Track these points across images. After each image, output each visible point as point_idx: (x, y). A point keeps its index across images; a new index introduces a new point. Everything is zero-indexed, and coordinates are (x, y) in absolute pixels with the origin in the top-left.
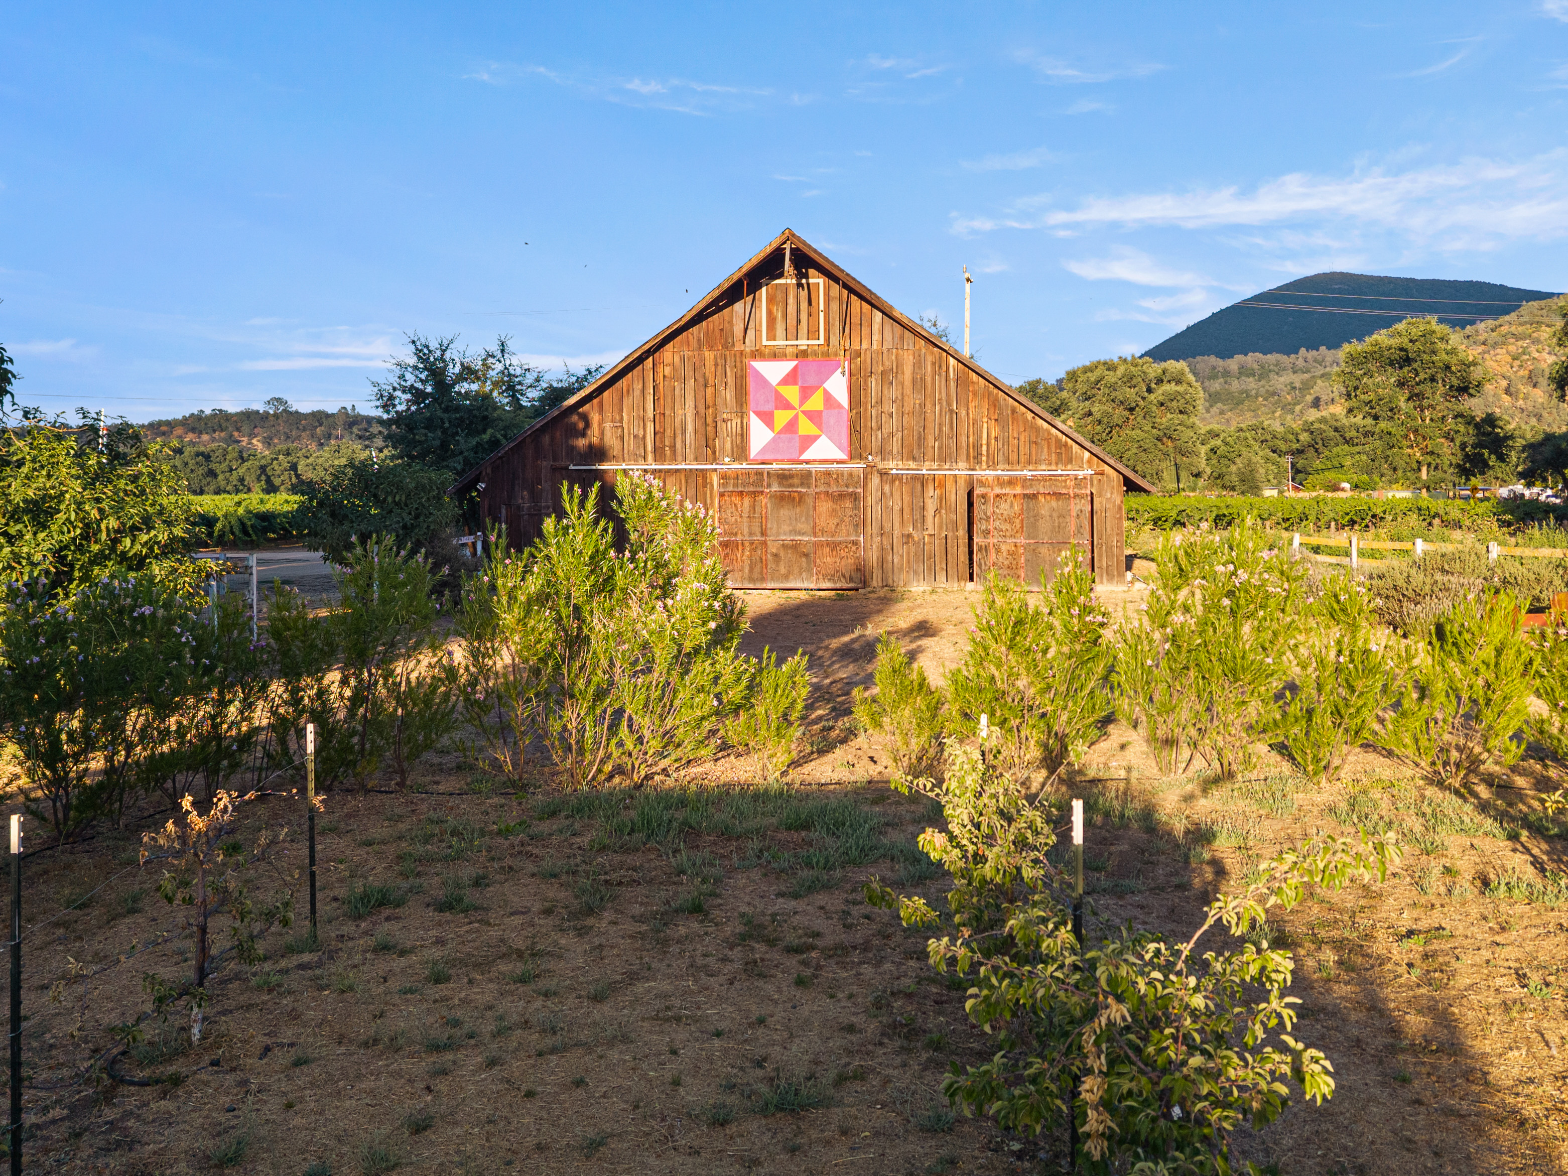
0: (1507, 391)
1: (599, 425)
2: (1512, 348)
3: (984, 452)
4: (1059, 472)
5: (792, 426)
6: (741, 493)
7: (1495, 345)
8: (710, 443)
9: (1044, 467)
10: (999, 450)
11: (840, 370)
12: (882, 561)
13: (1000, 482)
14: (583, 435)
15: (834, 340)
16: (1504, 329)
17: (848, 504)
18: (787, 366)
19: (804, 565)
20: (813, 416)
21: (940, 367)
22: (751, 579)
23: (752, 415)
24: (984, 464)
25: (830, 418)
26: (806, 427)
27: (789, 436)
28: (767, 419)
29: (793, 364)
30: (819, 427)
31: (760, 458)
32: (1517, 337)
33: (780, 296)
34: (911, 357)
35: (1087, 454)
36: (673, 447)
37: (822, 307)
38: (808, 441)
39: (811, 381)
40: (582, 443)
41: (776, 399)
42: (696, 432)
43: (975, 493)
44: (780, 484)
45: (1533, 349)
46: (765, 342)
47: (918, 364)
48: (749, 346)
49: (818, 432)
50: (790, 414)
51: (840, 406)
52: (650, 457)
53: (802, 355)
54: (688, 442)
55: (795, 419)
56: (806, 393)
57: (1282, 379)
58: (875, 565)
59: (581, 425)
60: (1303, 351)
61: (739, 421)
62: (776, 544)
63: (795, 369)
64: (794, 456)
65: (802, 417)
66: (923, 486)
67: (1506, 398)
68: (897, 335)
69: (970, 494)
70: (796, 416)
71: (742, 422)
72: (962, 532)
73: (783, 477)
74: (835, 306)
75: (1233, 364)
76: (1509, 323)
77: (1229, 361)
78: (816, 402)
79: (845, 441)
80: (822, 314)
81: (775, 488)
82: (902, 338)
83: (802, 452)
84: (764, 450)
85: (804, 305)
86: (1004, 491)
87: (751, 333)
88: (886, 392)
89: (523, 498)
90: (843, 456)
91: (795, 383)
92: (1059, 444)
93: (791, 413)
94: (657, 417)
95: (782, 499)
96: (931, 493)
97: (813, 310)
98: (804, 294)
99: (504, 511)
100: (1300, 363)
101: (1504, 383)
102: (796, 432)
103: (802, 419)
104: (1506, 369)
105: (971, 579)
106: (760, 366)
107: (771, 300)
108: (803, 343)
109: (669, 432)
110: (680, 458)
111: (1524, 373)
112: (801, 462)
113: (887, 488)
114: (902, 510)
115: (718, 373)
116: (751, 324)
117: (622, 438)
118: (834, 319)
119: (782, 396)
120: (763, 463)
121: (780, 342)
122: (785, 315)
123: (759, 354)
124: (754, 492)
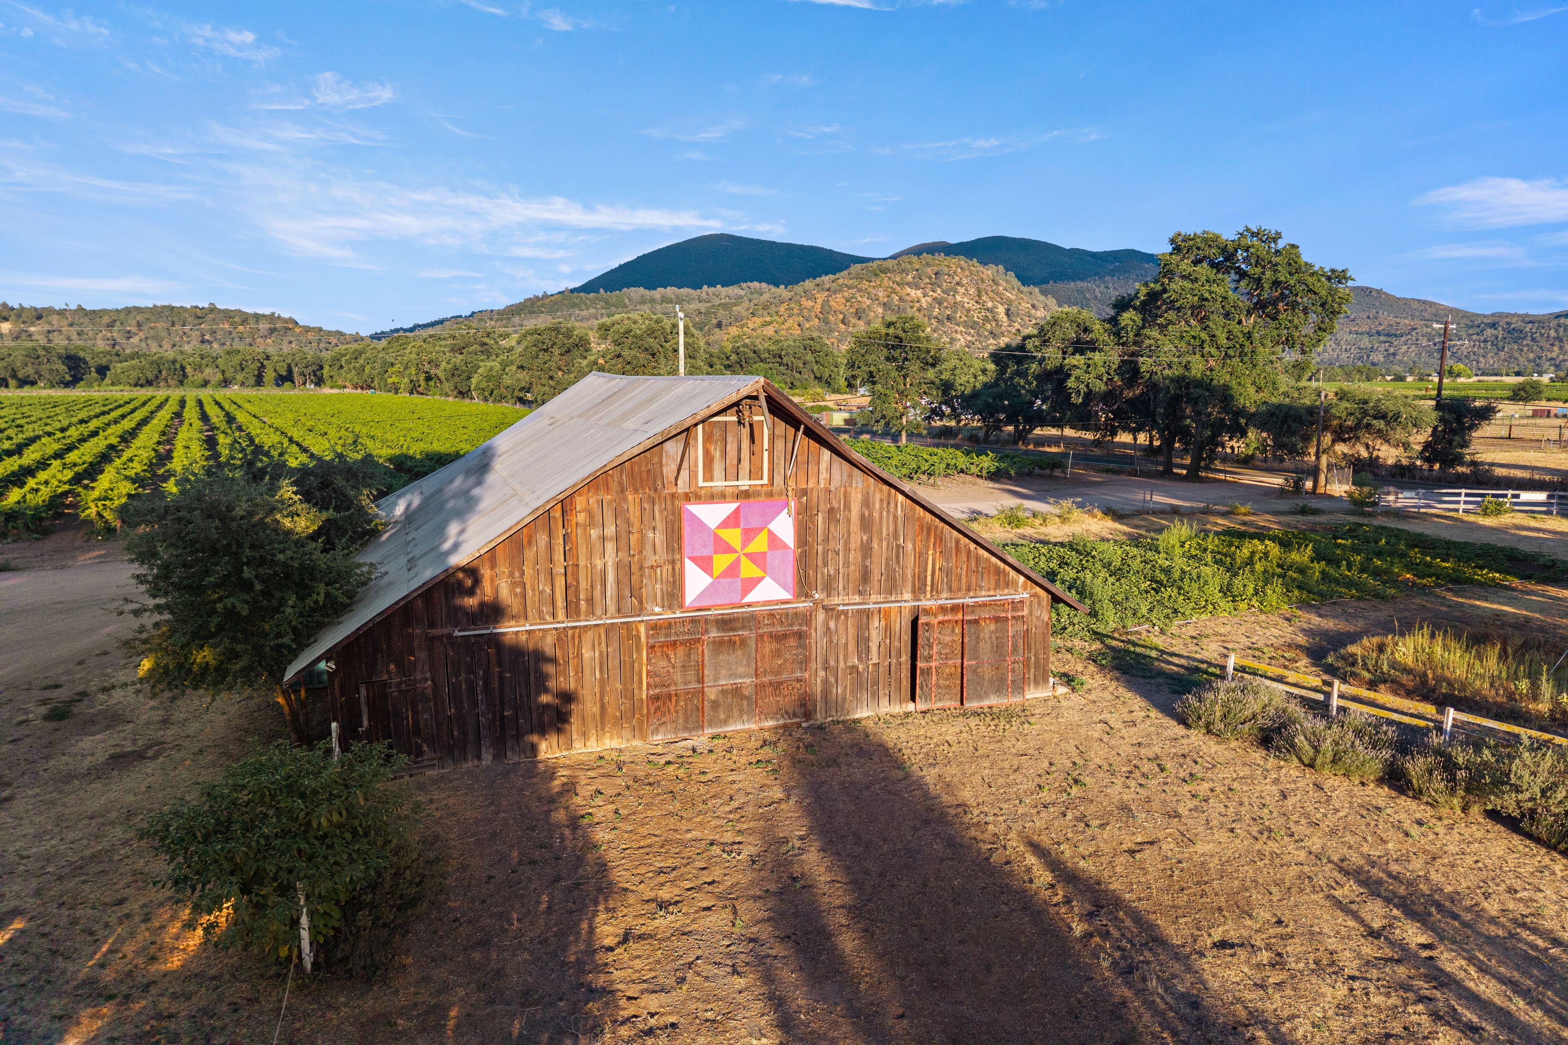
0: (843, 322)
1: (492, 581)
2: (846, 294)
3: (929, 583)
4: (998, 598)
5: (733, 570)
6: (674, 643)
7: (835, 292)
8: (636, 593)
9: (983, 593)
10: (942, 581)
11: (786, 510)
12: (826, 693)
13: (943, 609)
14: (471, 592)
15: (779, 480)
16: (841, 281)
17: (792, 642)
18: (727, 509)
19: (745, 707)
20: (757, 559)
21: (888, 503)
22: (686, 729)
23: (688, 562)
24: (928, 594)
25: (773, 558)
26: (748, 570)
27: (730, 580)
28: (705, 564)
29: (733, 506)
30: (763, 568)
31: (698, 604)
32: (849, 287)
33: (717, 434)
34: (859, 495)
35: (1022, 579)
36: (590, 601)
37: (766, 446)
38: (751, 584)
39: (754, 523)
40: (471, 602)
41: (715, 542)
42: (618, 582)
43: (920, 622)
44: (718, 630)
45: (858, 295)
46: (701, 483)
47: (866, 503)
48: (682, 486)
49: (761, 574)
50: (730, 558)
51: (785, 546)
52: (561, 615)
53: (744, 495)
54: (608, 594)
55: (737, 563)
56: (749, 535)
57: (691, 306)
58: (819, 698)
59: (469, 583)
60: (705, 287)
61: (670, 567)
62: (714, 690)
63: (737, 510)
64: (736, 599)
65: (744, 560)
66: (868, 618)
67: (842, 326)
68: (845, 474)
69: (915, 623)
70: (738, 559)
71: (673, 569)
72: (905, 658)
73: (725, 623)
74: (780, 445)
75: (658, 293)
76: (843, 277)
77: (653, 292)
78: (760, 544)
79: (790, 580)
80: (766, 454)
81: (714, 634)
82: (850, 476)
83: (743, 597)
84: (701, 595)
85: (746, 443)
86: (947, 618)
87: (684, 475)
88: (832, 529)
89: (389, 673)
90: (787, 596)
91: (737, 525)
92: (998, 572)
93: (732, 557)
94: (570, 569)
95: (719, 645)
96: (876, 624)
97: (756, 448)
98: (746, 431)
99: (363, 691)
100: (704, 295)
101: (841, 316)
102: (738, 576)
103: (744, 561)
104: (842, 307)
105: (913, 699)
106: (697, 510)
107: (708, 438)
108: (745, 483)
109: (583, 585)
110: (599, 612)
111: (852, 310)
112: (743, 607)
113: (832, 625)
114: (846, 644)
115: (645, 518)
116: (685, 464)
117: (524, 595)
118: (779, 458)
119: (722, 539)
120: (699, 610)
121: (718, 483)
122: (724, 454)
123: (695, 496)
124: (689, 641)
